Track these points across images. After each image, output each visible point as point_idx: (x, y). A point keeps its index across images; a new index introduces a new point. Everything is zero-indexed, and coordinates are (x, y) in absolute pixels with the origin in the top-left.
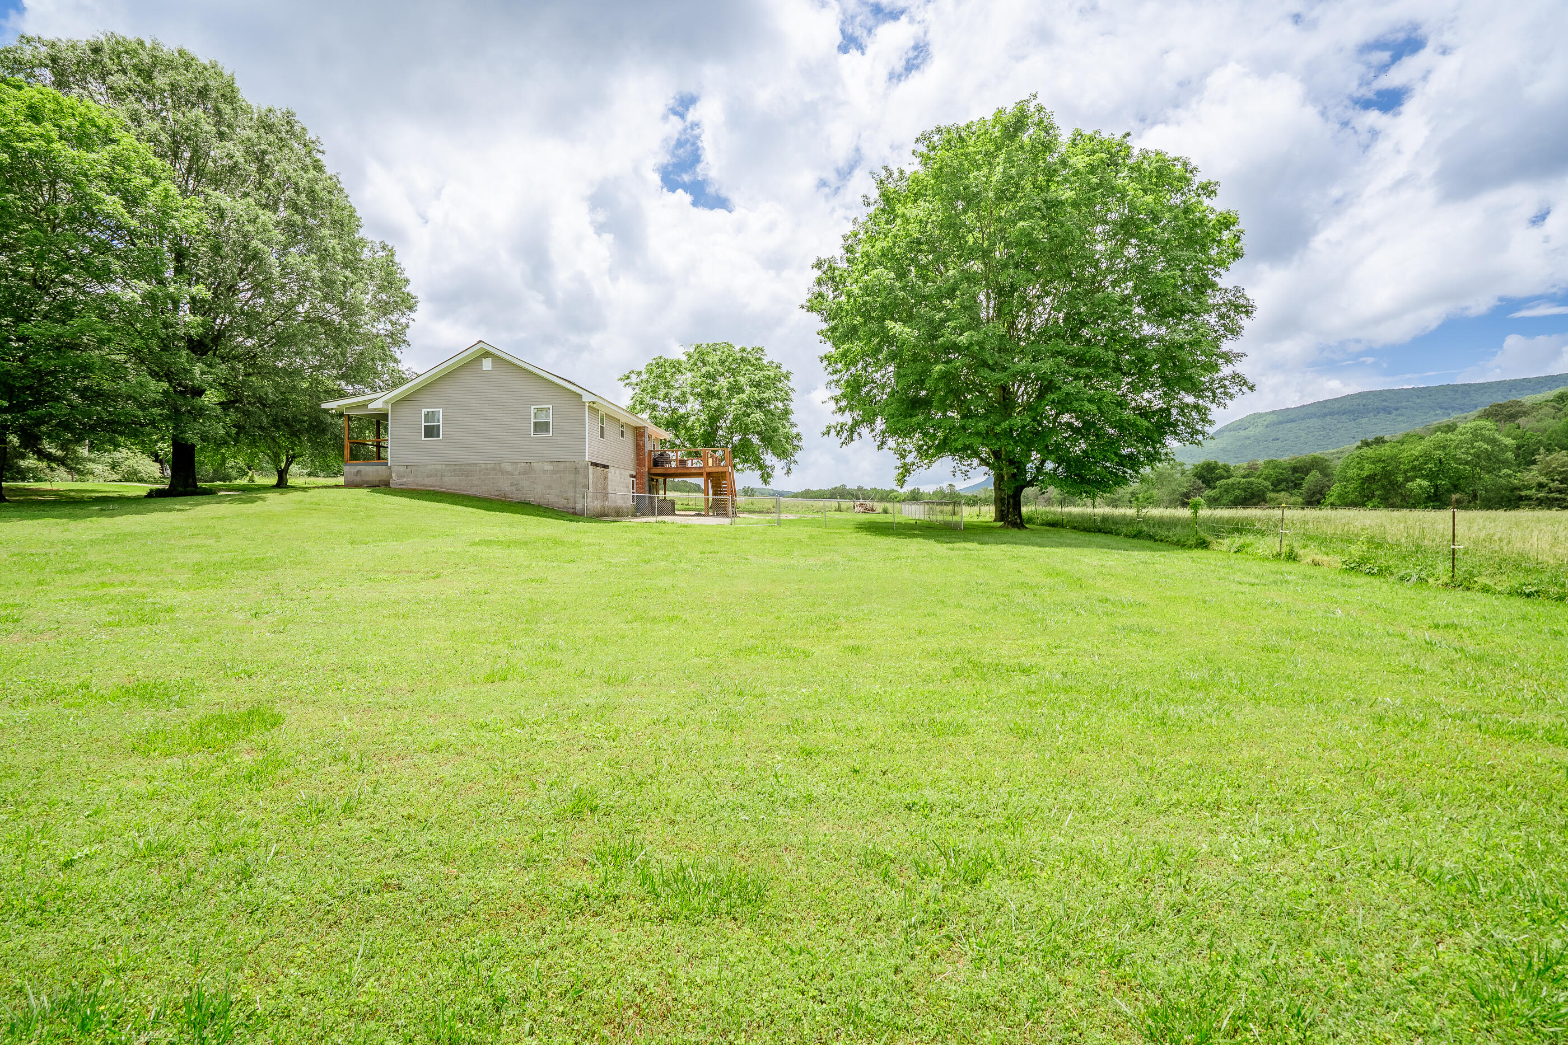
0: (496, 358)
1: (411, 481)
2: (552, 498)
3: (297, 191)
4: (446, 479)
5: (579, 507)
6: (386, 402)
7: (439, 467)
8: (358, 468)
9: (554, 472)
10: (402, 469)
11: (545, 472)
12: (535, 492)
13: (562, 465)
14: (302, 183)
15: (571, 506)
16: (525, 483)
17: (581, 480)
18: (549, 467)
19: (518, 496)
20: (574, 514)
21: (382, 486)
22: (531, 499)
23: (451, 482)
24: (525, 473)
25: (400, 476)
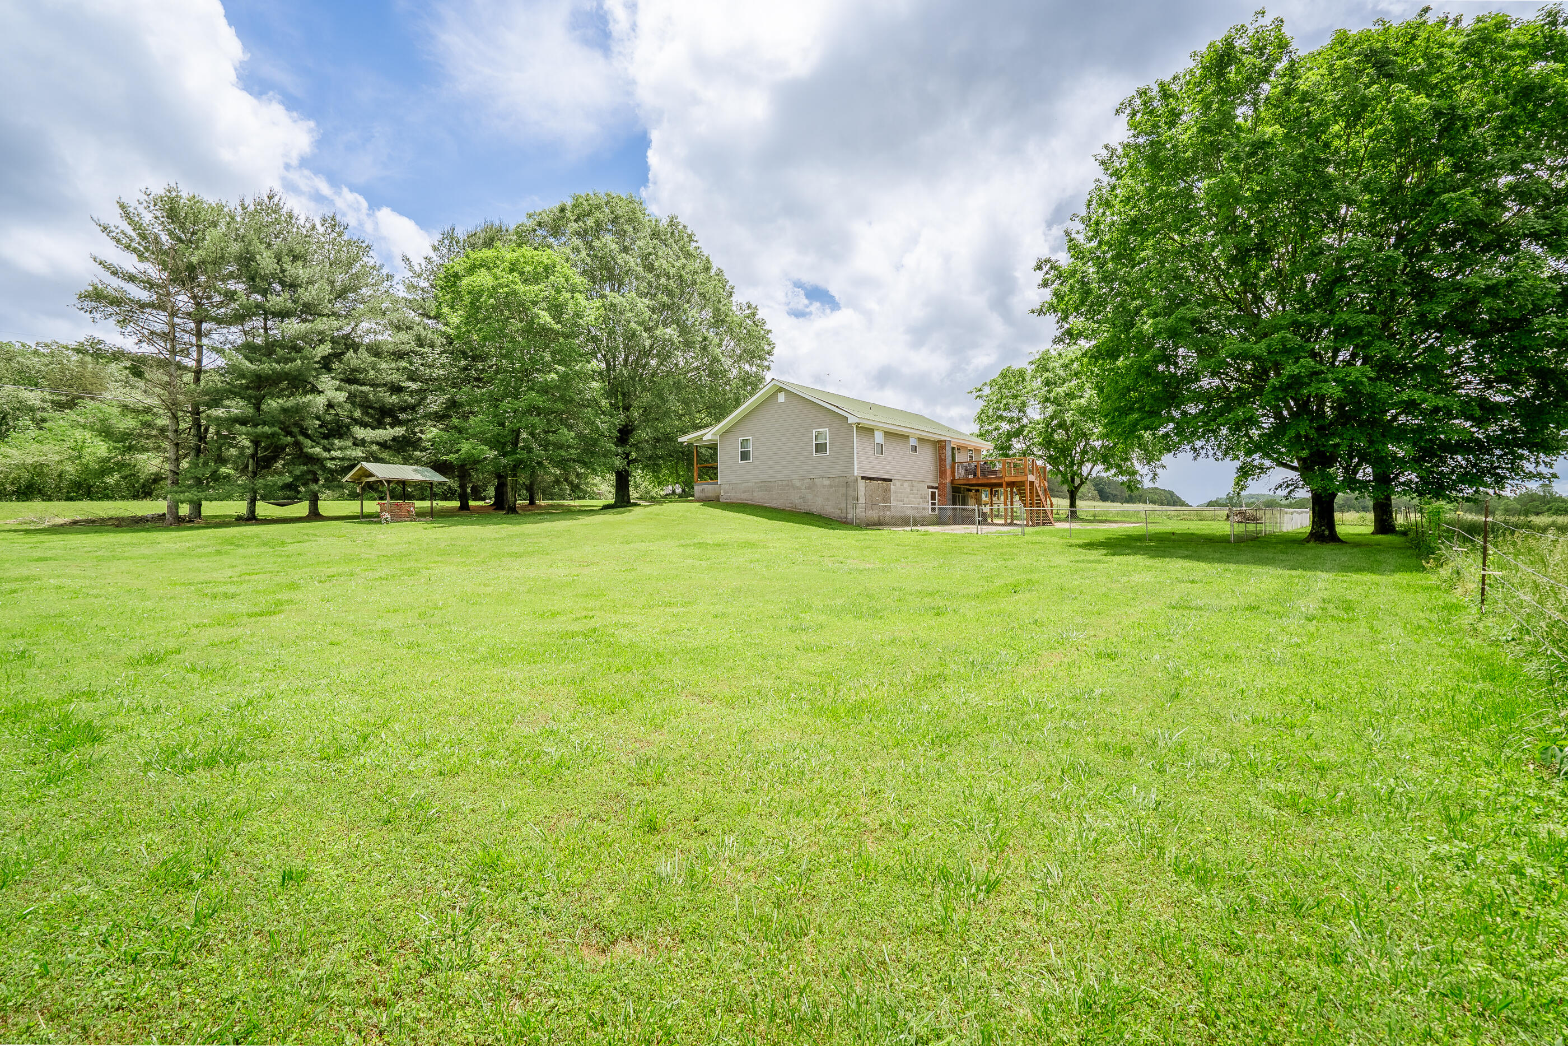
0: (787, 391)
1: (734, 496)
2: (830, 509)
3: (669, 278)
4: (755, 494)
5: (850, 516)
6: (714, 434)
7: (751, 484)
8: (703, 487)
9: (831, 486)
10: (727, 487)
11: (824, 486)
12: (819, 504)
13: (837, 480)
14: (672, 271)
15: (844, 515)
16: (809, 497)
17: (851, 492)
18: (827, 482)
19: (804, 508)
20: (846, 523)
21: (713, 501)
22: (815, 509)
23: (759, 497)
24: (809, 488)
25: (726, 492)
